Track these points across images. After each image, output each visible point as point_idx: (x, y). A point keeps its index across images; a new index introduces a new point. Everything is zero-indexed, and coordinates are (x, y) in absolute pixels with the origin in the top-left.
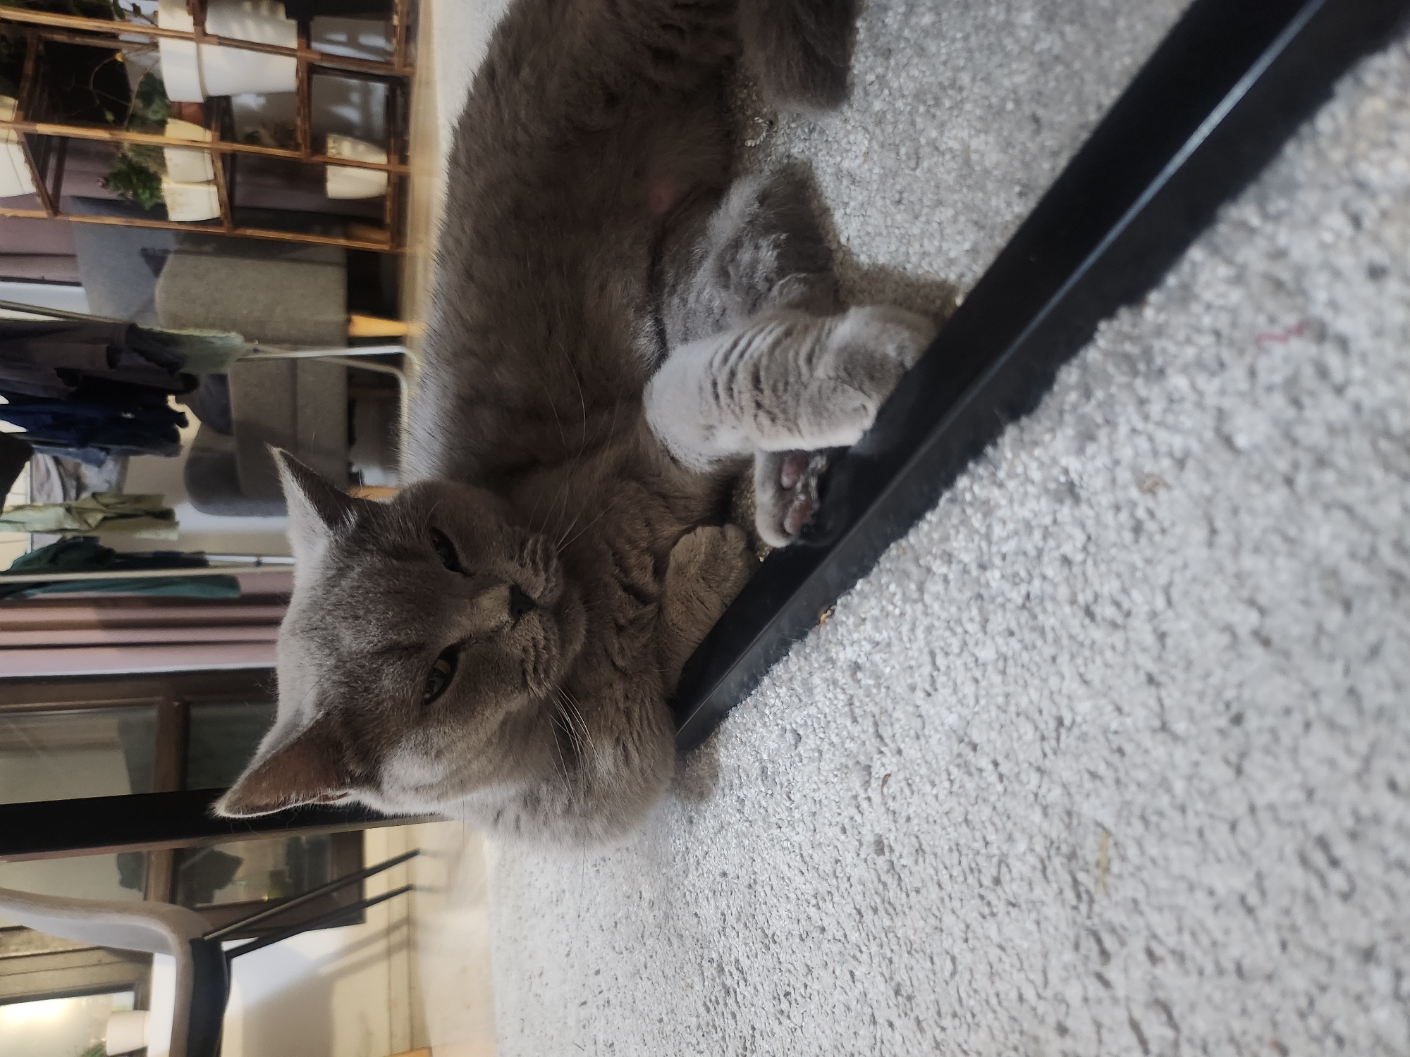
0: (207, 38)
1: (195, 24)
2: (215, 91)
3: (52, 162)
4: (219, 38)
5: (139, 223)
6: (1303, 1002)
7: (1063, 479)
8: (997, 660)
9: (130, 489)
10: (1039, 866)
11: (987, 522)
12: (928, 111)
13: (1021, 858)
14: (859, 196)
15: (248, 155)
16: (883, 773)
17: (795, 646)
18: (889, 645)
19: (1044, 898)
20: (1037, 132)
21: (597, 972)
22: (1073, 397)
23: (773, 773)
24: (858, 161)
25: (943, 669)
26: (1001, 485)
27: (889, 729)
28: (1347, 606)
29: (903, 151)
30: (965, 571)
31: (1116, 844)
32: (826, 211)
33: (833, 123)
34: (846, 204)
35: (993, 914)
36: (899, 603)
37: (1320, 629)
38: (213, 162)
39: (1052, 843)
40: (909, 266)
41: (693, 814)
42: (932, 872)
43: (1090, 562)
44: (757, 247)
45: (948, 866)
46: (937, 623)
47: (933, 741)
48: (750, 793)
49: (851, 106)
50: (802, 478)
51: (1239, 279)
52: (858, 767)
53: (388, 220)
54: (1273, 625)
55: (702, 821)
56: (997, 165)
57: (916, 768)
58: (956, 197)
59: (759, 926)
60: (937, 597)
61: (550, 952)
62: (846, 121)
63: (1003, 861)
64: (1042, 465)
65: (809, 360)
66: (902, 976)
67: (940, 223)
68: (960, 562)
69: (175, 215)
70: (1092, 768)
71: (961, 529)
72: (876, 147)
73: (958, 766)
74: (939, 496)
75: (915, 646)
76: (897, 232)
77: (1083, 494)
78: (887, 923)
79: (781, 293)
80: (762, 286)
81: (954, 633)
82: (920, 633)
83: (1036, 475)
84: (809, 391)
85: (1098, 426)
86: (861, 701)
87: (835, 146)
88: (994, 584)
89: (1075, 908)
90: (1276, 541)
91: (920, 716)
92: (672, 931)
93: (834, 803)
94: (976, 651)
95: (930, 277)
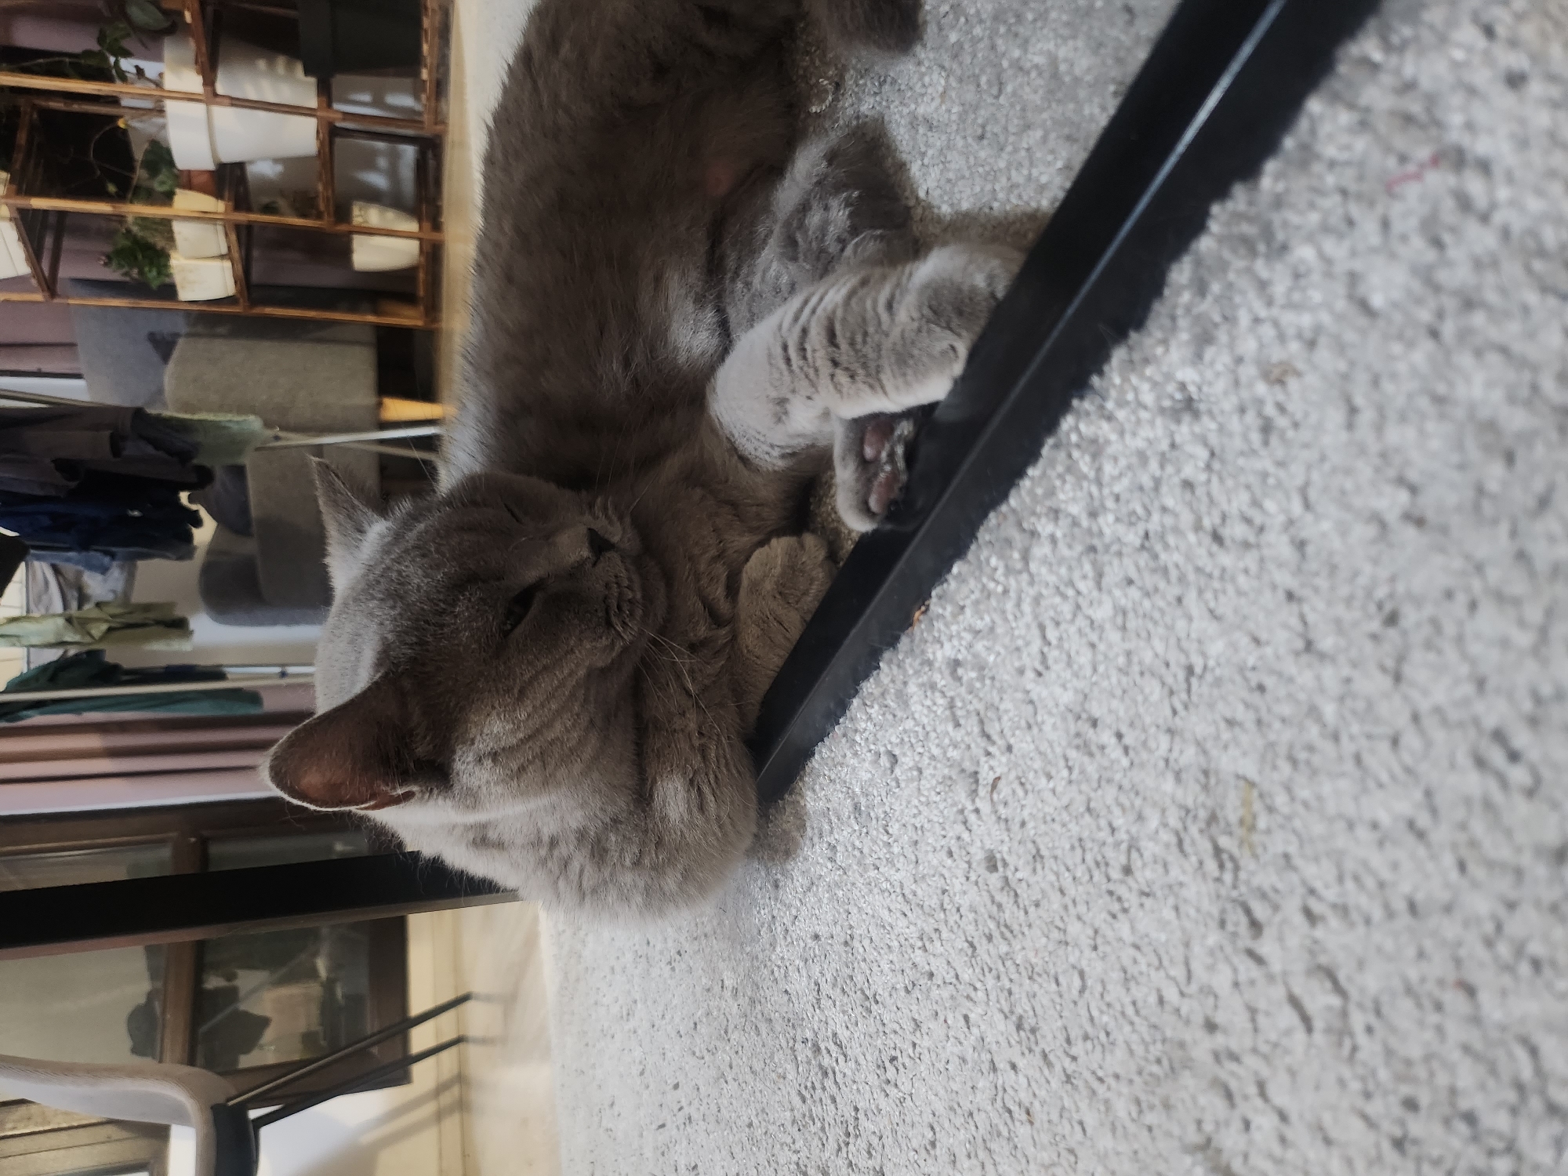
0: (218, 100)
1: (205, 84)
2: (228, 156)
3: (49, 242)
4: (232, 98)
5: (146, 304)
6: (1489, 928)
7: (1178, 396)
8: (1115, 616)
9: (139, 597)
10: (1174, 840)
11: (1097, 465)
12: (1009, 30)
13: (1154, 837)
14: (938, 141)
15: (265, 226)
16: (992, 776)
17: (887, 655)
18: (992, 629)
19: (1182, 878)
20: (1130, 22)
21: (676, 1086)
22: (1186, 297)
23: (867, 807)
24: (934, 104)
25: (1054, 642)
26: (1110, 418)
27: (997, 726)
28: (1510, 458)
29: (983, 80)
30: (1075, 523)
31: (1261, 796)
32: (902, 166)
33: (905, 69)
34: (924, 154)
35: (1125, 911)
36: (1002, 579)
37: (1480, 490)
38: (226, 235)
39: (1188, 811)
40: (996, 205)
41: (779, 876)
42: (1053, 878)
43: (1215, 479)
44: (826, 208)
45: (1071, 867)
46: (1044, 592)
47: (1047, 728)
48: (842, 835)
49: (924, 46)
50: (887, 446)
51: (1364, 125)
52: (963, 775)
53: (421, 293)
54: (1427, 503)
55: (789, 882)
56: (1089, 69)
57: (1029, 763)
58: (1045, 115)
59: (859, 986)
60: (1045, 561)
61: (621, 1076)
62: (919, 64)
63: (1133, 846)
64: (1155, 385)
65: (890, 306)
66: (1023, 1007)
67: (1028, 150)
68: (1069, 515)
69: (185, 295)
70: (1229, 715)
71: (1068, 478)
72: (954, 84)
73: (1078, 747)
74: (1040, 445)
75: (1021, 623)
76: (981, 170)
77: (1202, 407)
78: (1004, 948)
79: (855, 252)
80: (833, 248)
81: (1064, 597)
82: (1027, 607)
83: (1148, 398)
84: (891, 339)
85: (1216, 325)
86: (963, 701)
87: (909, 94)
88: (1107, 531)
89: (1218, 880)
90: (1424, 403)
91: (1031, 702)
92: (759, 1016)
93: (937, 825)
94: (1090, 612)
95: (1019, 211)
